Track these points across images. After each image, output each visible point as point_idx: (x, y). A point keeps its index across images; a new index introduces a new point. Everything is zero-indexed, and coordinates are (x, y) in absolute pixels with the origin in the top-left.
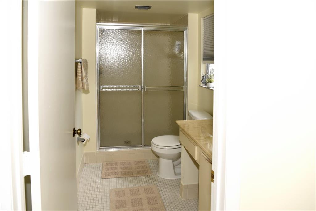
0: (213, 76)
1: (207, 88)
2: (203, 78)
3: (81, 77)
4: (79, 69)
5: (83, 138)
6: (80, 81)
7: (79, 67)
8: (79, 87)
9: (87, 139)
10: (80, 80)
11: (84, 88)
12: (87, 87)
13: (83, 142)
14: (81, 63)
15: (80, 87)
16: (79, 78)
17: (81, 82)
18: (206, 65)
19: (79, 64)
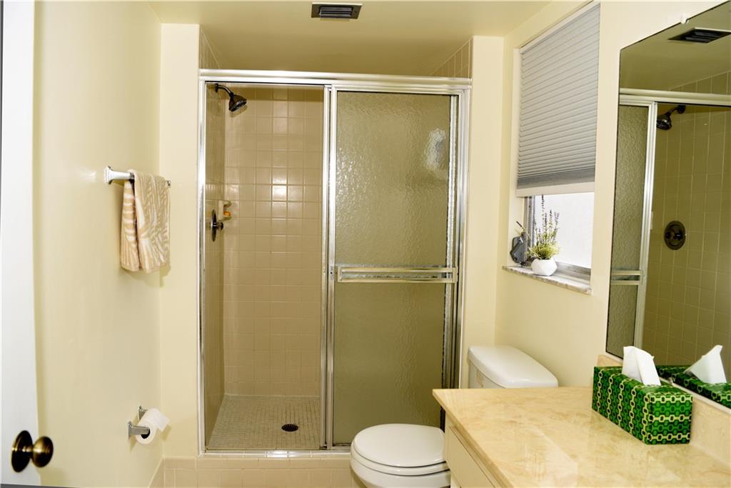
0: (554, 235)
1: (531, 276)
2: (516, 243)
3: (132, 231)
4: (128, 205)
5: (147, 425)
6: (129, 243)
7: (128, 196)
8: (128, 264)
9: (158, 430)
10: (132, 239)
11: (143, 267)
12: (150, 262)
13: (145, 436)
14: (132, 181)
15: (130, 263)
16: (126, 233)
17: (134, 246)
18: (526, 202)
19: (128, 186)
